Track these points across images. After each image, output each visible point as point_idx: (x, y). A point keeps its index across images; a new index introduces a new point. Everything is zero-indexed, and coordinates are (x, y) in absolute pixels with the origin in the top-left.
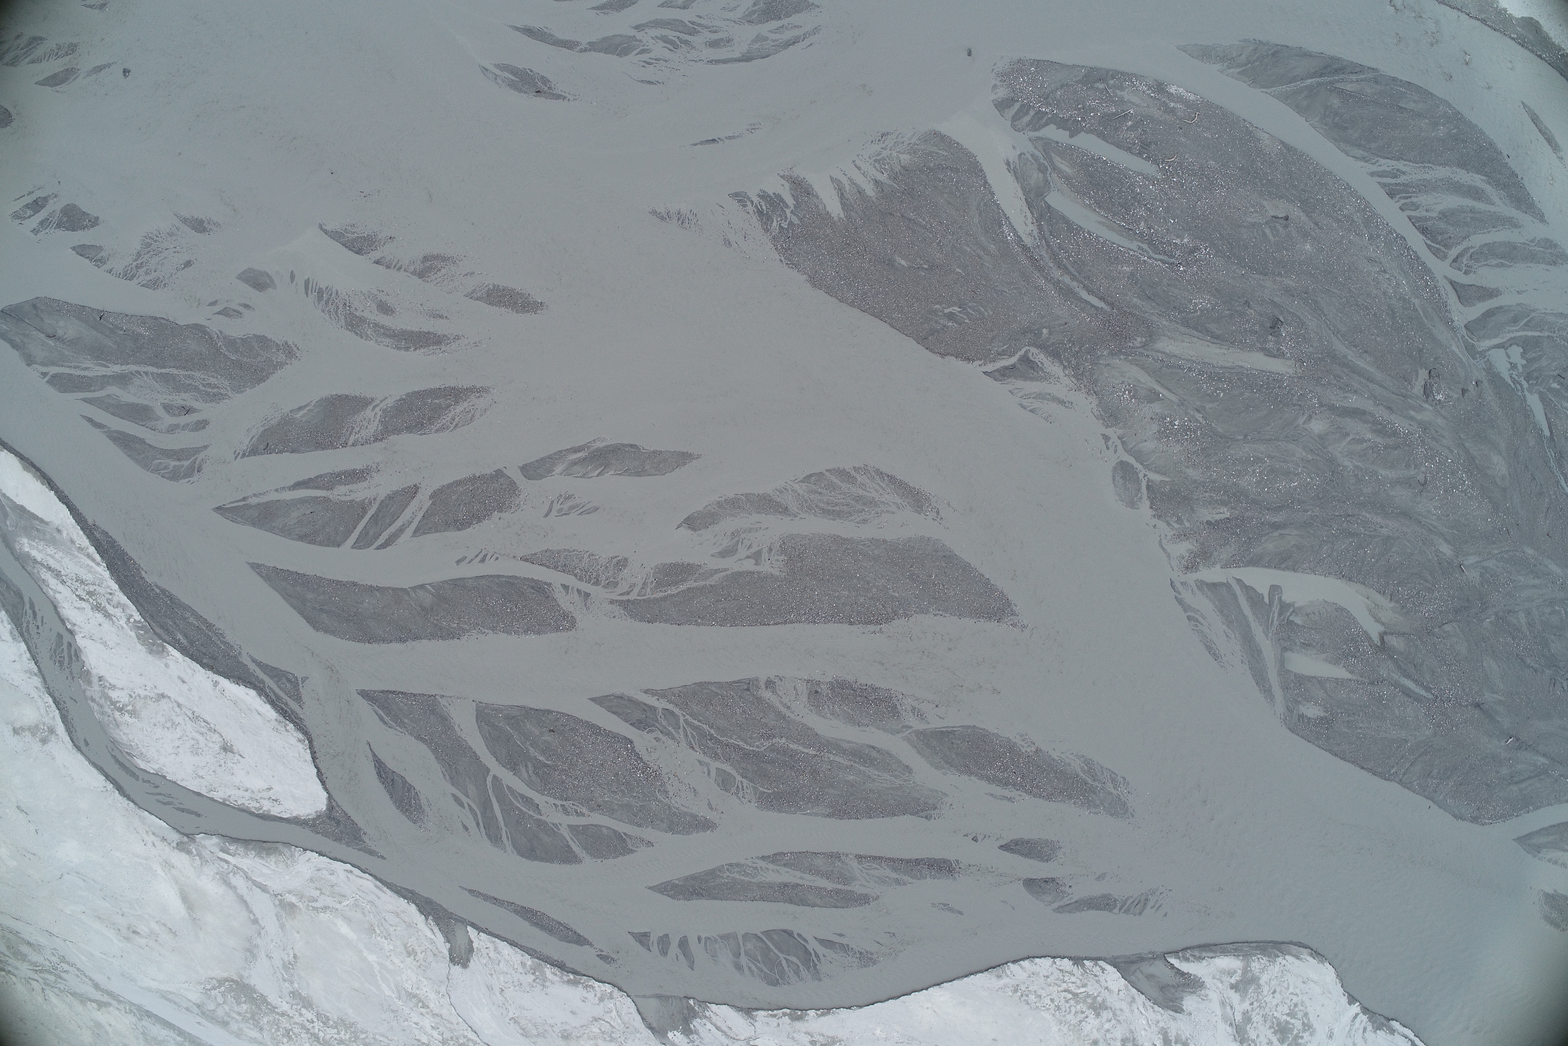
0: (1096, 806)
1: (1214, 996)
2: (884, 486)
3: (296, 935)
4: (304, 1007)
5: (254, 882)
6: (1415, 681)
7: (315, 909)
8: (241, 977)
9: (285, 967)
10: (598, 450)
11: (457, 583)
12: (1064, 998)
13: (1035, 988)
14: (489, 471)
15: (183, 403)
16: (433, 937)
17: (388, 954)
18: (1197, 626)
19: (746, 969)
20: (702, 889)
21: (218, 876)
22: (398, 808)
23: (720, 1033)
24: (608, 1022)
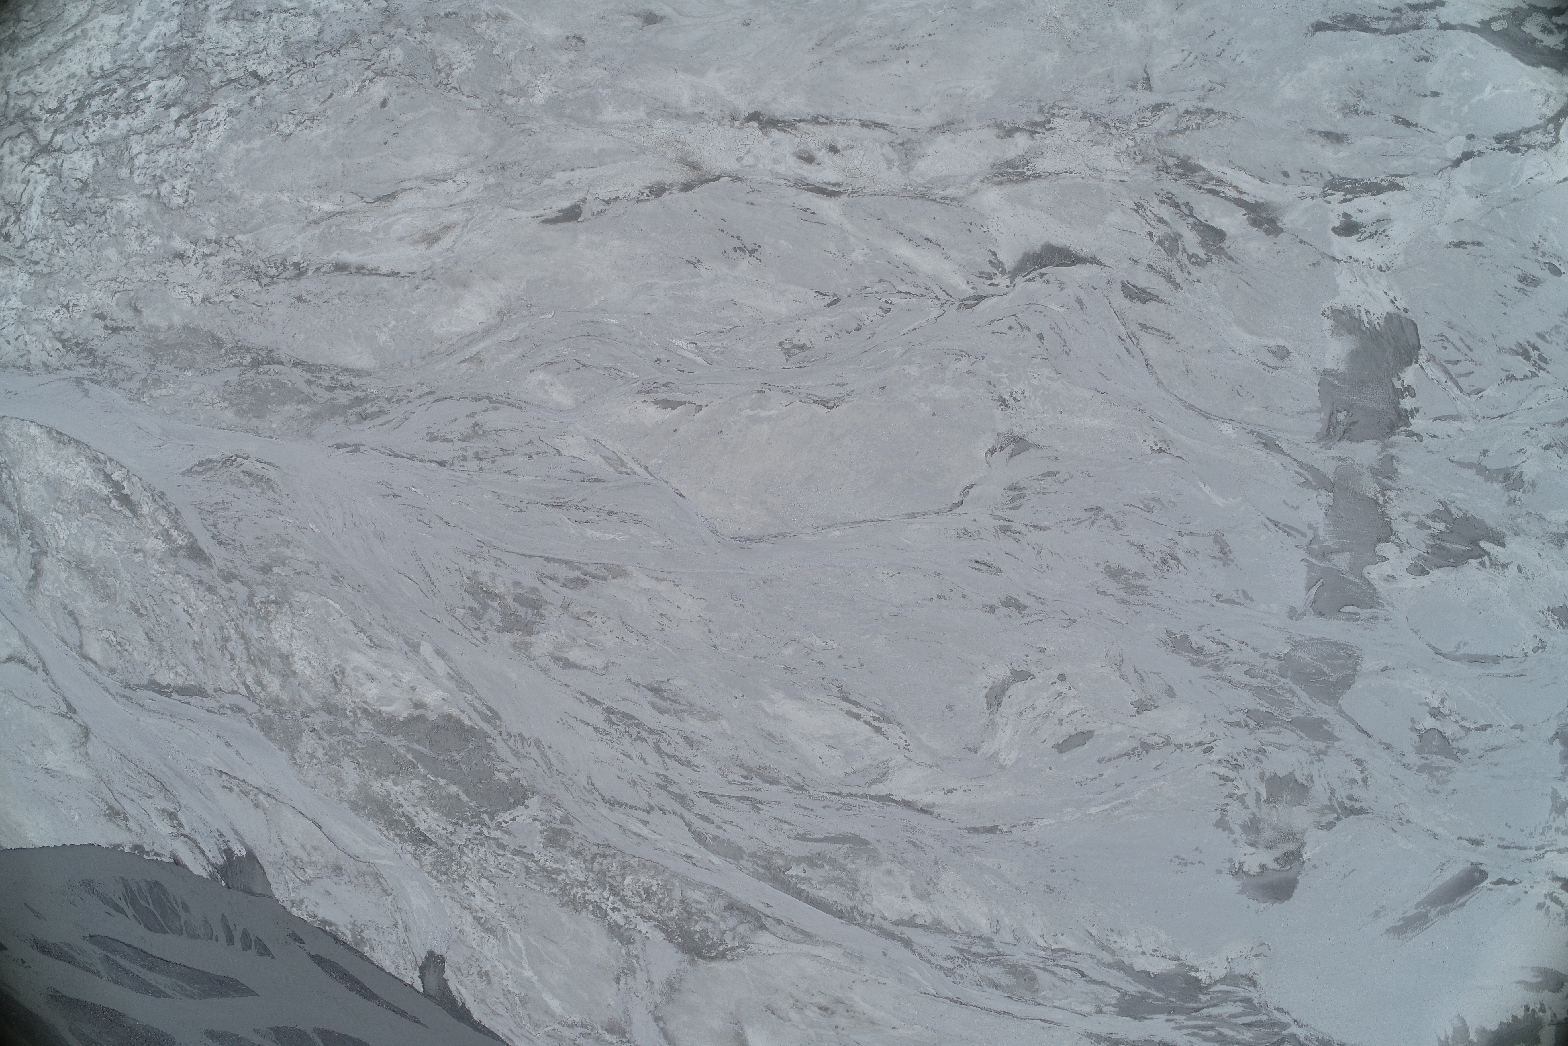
3: (612, 1003)
4: (620, 927)
7: (584, 1026)
8: (692, 961)
16: (459, 987)
19: (180, 904)
23: (201, 846)
24: (298, 878)
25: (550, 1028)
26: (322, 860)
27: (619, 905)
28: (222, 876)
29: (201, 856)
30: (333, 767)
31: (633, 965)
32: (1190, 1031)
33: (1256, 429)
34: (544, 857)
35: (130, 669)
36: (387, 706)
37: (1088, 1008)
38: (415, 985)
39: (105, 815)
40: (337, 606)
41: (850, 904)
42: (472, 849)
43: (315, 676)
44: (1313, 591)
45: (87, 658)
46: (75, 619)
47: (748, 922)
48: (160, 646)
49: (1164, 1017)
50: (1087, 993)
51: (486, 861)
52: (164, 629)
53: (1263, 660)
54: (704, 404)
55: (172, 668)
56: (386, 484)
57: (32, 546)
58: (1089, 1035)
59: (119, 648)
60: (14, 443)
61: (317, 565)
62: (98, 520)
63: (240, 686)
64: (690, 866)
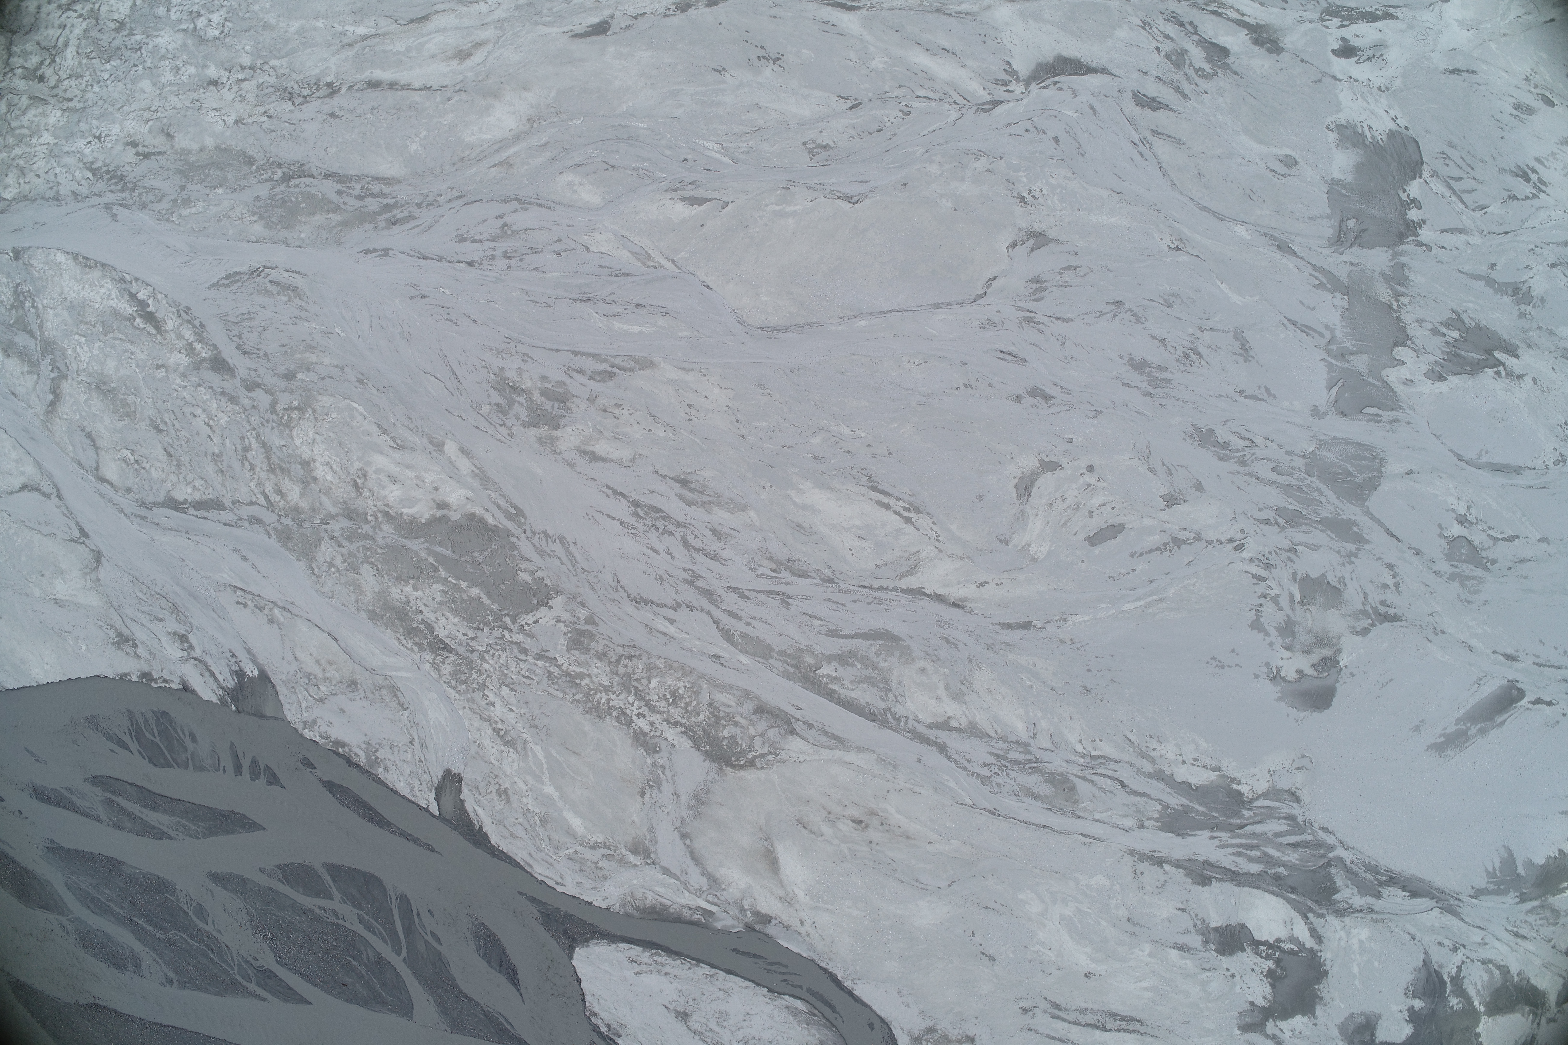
3: (636, 819)
4: (645, 734)
5: (677, 879)
7: (606, 847)
16: (476, 808)
21: (723, 887)
22: (498, 940)
23: (212, 669)
24: (311, 696)
25: (571, 850)
26: (337, 675)
27: (645, 710)
28: (233, 699)
29: (211, 680)
30: (351, 575)
31: (658, 777)
32: (1235, 850)
33: (1269, 231)
34: (568, 661)
35: (147, 487)
36: (410, 508)
37: (1129, 823)
38: (430, 809)
39: (113, 643)
40: (361, 409)
41: (882, 705)
42: (493, 655)
43: (335, 481)
44: (1334, 391)
45: (102, 480)
46: (93, 440)
47: (778, 727)
48: (178, 461)
49: (1206, 834)
50: (1128, 805)
51: (507, 667)
52: (183, 443)
53: (1289, 458)
54: (730, 200)
55: (190, 483)
56: (414, 286)
57: (52, 371)
58: (1132, 852)
59: (136, 466)
60: (39, 272)
61: (342, 369)
62: (121, 339)
63: (259, 496)
64: (719, 666)
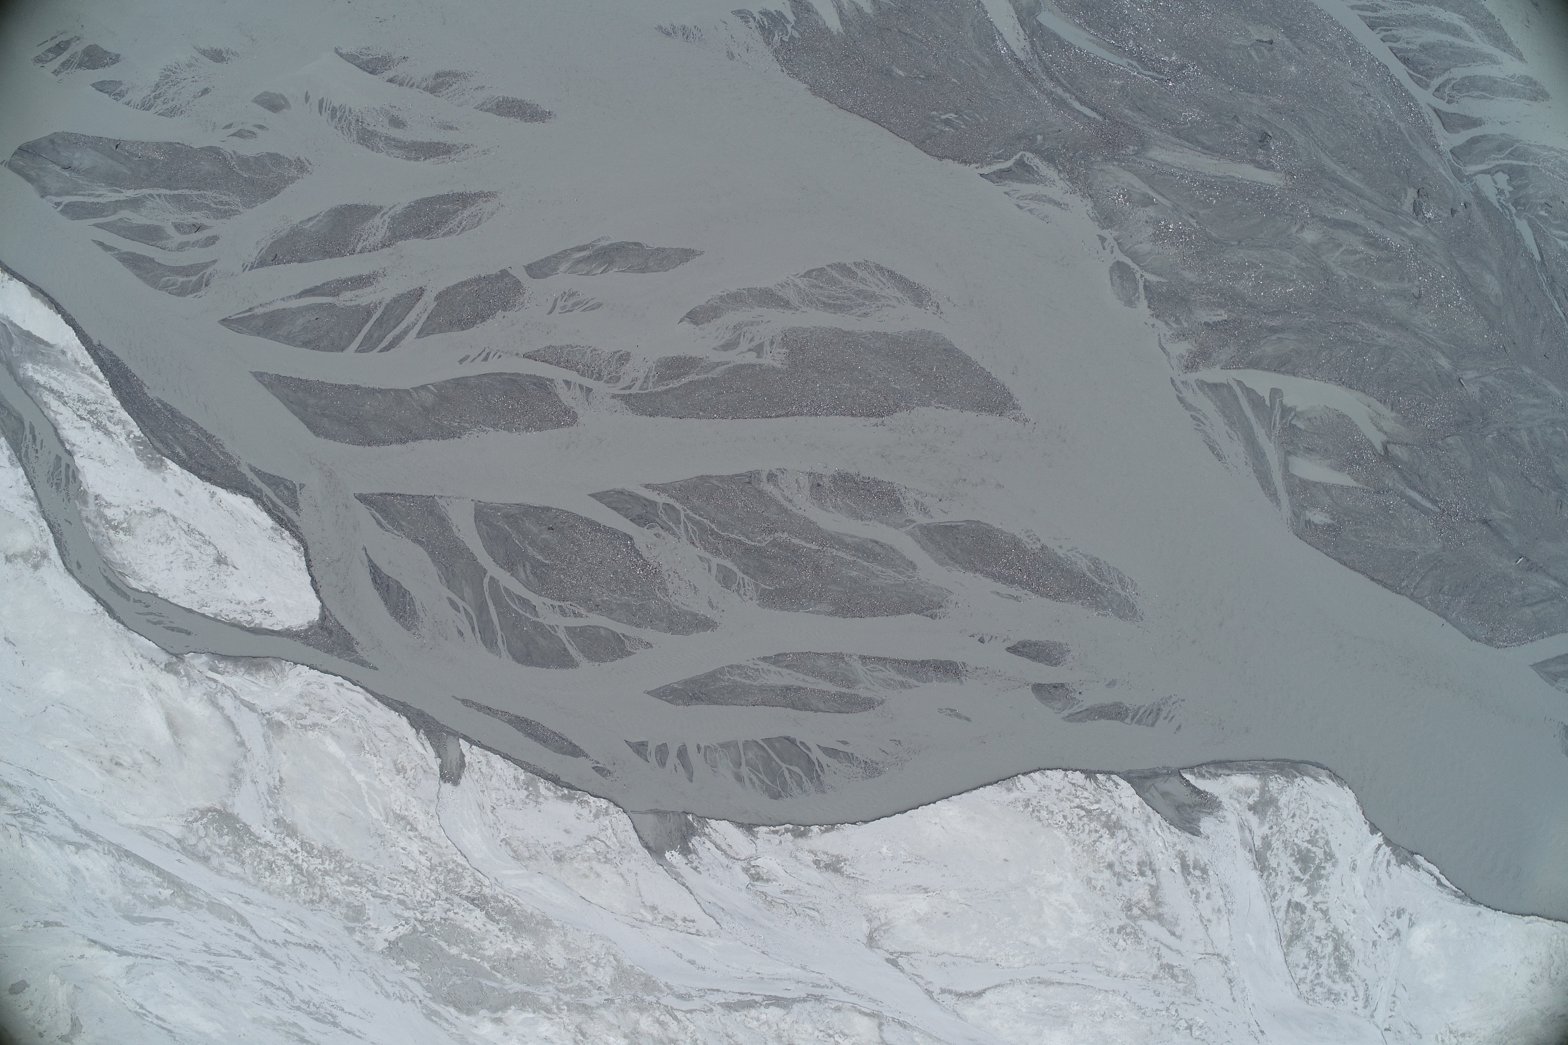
0: (1105, 608)
1: (1232, 818)
2: (884, 280)
3: (283, 756)
4: (288, 835)
5: (243, 702)
6: (1421, 493)
7: (304, 727)
8: (224, 806)
9: (271, 793)
10: (602, 248)
11: (459, 383)
12: (1077, 815)
13: (1047, 803)
14: (495, 271)
15: (194, 221)
16: (424, 752)
17: (377, 772)
18: (1199, 425)
19: (747, 781)
20: (702, 693)
21: (205, 697)
22: (392, 614)
23: (720, 852)
24: (603, 841)
26: (576, 865)
27: (293, 856)
28: (692, 825)
29: (718, 842)
30: (575, 957)
34: (363, 895)
36: (527, 1018)
38: (470, 744)
42: (428, 897)
45: (872, 1015)
47: (190, 846)
55: (764, 1023)
59: (831, 1032)
63: (683, 1019)
64: (244, 895)
